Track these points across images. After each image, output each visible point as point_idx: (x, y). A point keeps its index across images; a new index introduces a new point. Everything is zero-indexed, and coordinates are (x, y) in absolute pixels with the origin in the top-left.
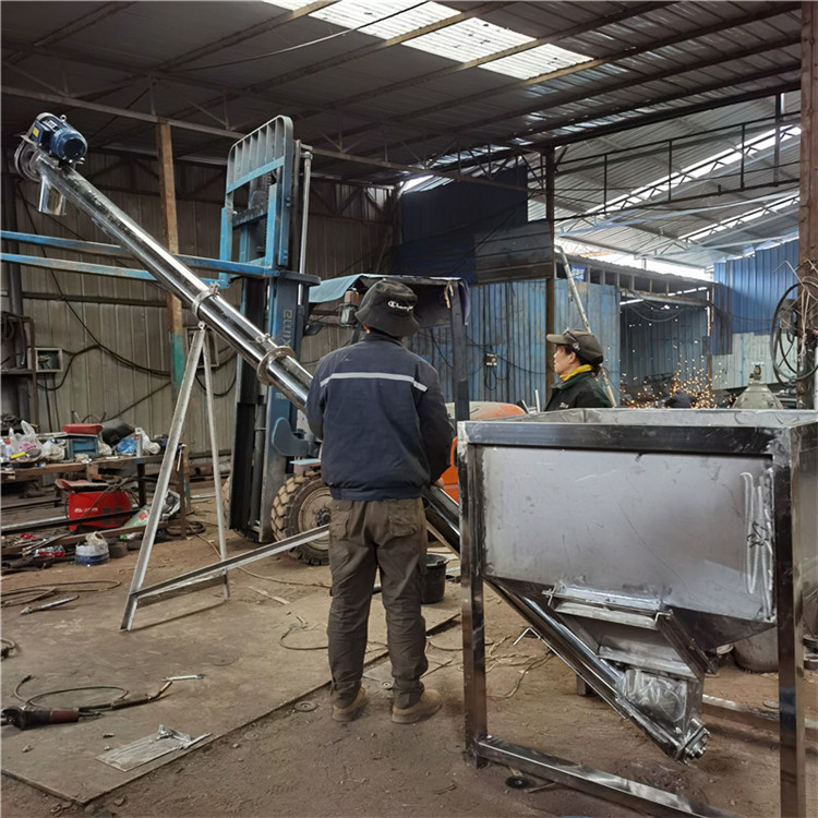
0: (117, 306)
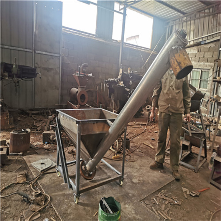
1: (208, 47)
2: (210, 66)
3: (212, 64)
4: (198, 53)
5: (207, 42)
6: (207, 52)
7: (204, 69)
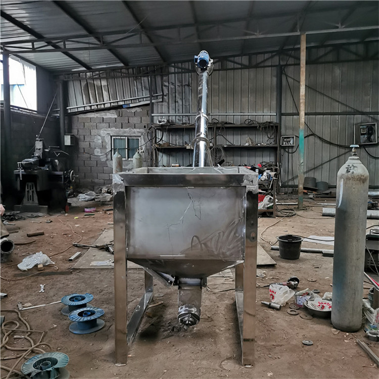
0: (325, 116)
1: (133, 112)
2: (139, 132)
3: (141, 130)
4: (119, 118)
5: (131, 105)
6: (132, 117)
7: (131, 136)
